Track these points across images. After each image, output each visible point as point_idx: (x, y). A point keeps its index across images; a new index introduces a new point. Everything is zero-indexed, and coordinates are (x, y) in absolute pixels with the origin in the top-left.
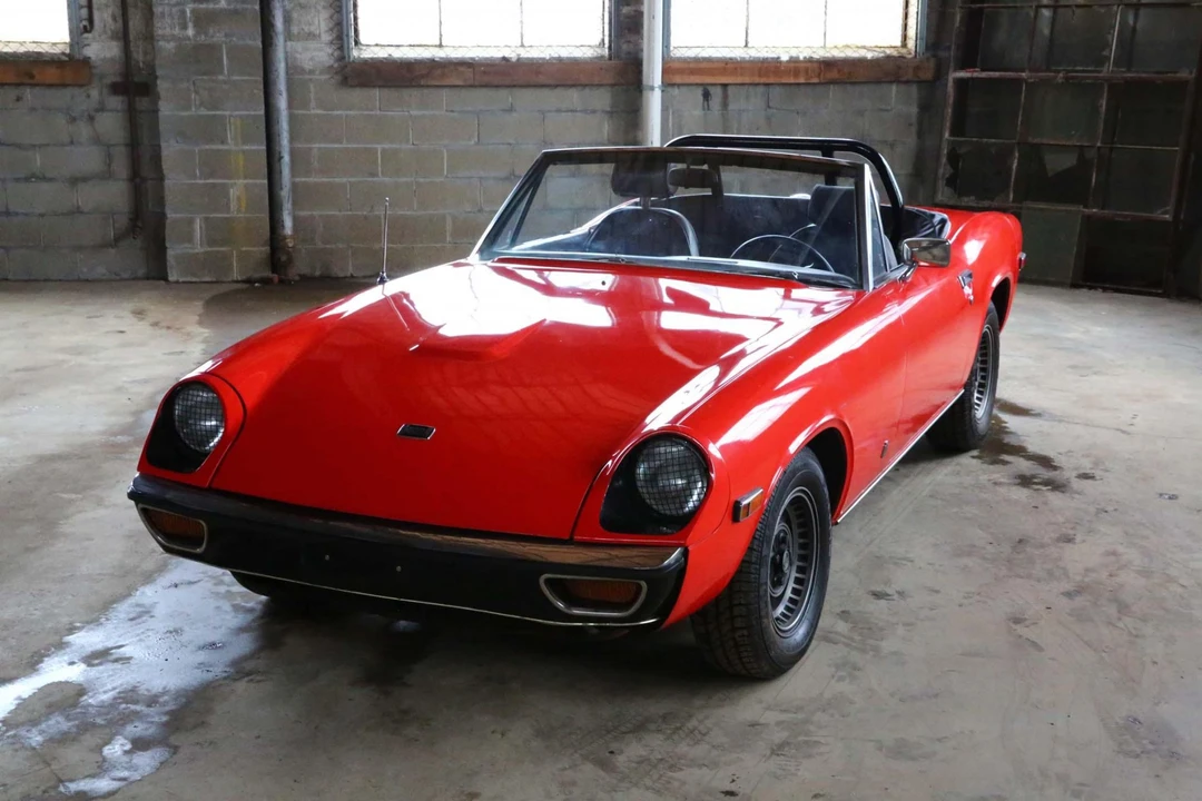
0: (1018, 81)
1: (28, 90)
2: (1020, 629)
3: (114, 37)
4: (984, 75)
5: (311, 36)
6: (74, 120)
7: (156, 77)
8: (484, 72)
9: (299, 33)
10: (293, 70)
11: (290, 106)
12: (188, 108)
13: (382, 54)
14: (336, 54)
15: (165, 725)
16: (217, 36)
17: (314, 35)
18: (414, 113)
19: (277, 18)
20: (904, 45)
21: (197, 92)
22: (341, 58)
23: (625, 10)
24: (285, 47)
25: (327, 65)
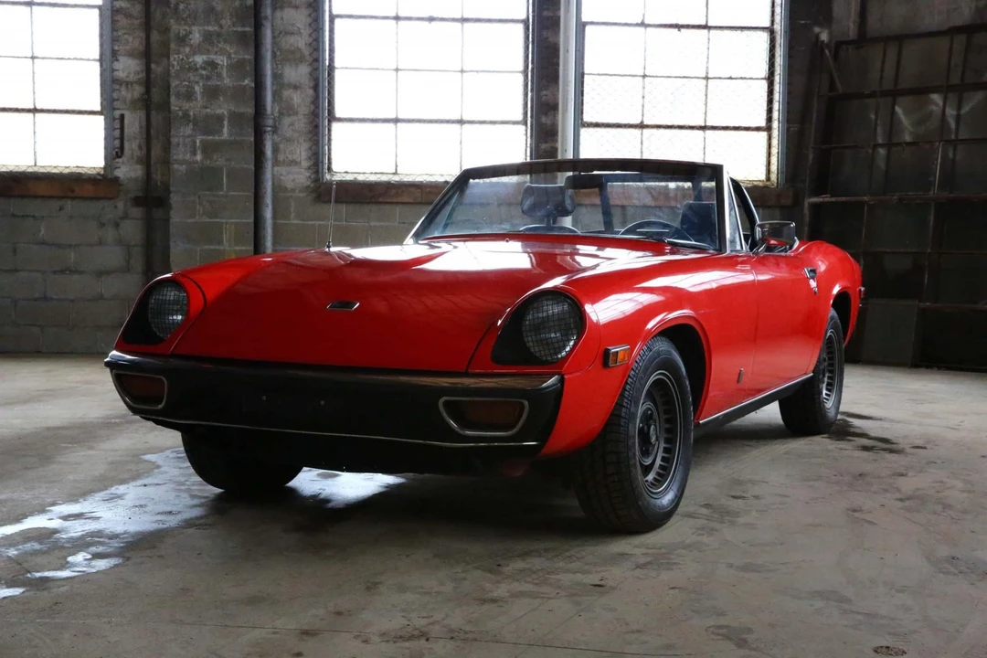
0: (862, 204)
1: (69, 202)
2: (856, 514)
3: (139, 161)
4: (833, 199)
5: (295, 163)
6: (103, 225)
7: (169, 192)
8: (430, 192)
9: (284, 160)
10: (278, 188)
11: (275, 217)
12: (194, 217)
13: (349, 178)
14: (312, 177)
15: (122, 547)
16: (220, 160)
17: (297, 163)
18: (372, 224)
19: (267, 147)
20: (768, 179)
21: (201, 204)
22: (317, 180)
23: (544, 146)
24: (273, 171)
25: (305, 185)
